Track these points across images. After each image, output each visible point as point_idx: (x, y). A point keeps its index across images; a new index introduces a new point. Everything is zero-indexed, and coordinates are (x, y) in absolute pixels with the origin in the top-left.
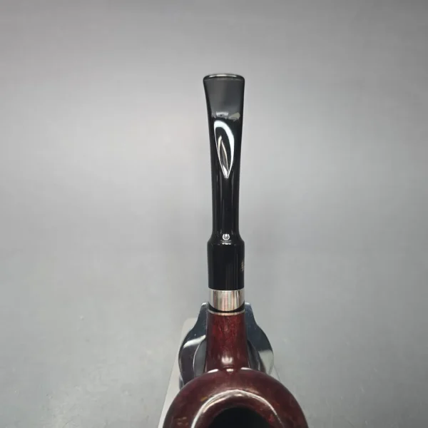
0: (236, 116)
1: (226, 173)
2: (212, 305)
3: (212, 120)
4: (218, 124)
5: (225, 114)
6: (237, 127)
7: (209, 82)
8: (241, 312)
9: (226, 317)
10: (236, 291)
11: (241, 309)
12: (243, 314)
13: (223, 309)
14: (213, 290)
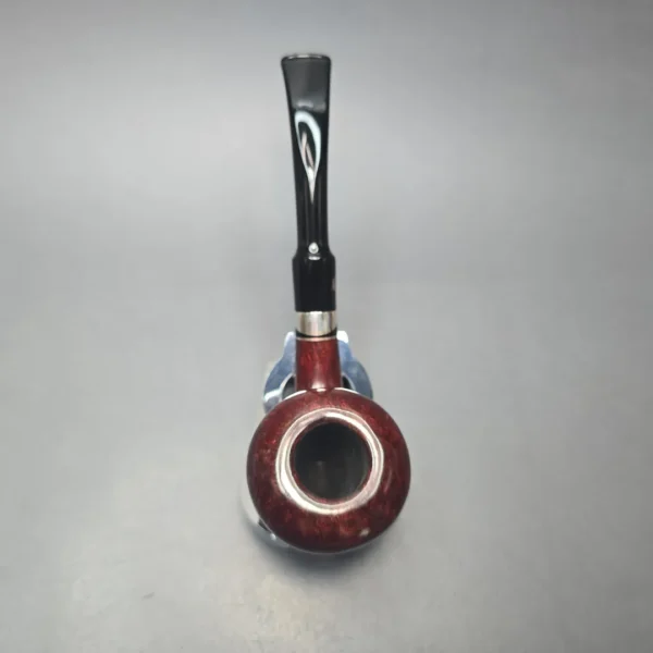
0: (321, 107)
1: (311, 174)
2: (300, 330)
3: (292, 112)
4: (300, 117)
5: (310, 105)
6: (323, 120)
7: (288, 65)
8: (333, 338)
9: (315, 343)
10: (326, 313)
11: (333, 333)
12: (336, 341)
13: (313, 334)
14: (300, 314)
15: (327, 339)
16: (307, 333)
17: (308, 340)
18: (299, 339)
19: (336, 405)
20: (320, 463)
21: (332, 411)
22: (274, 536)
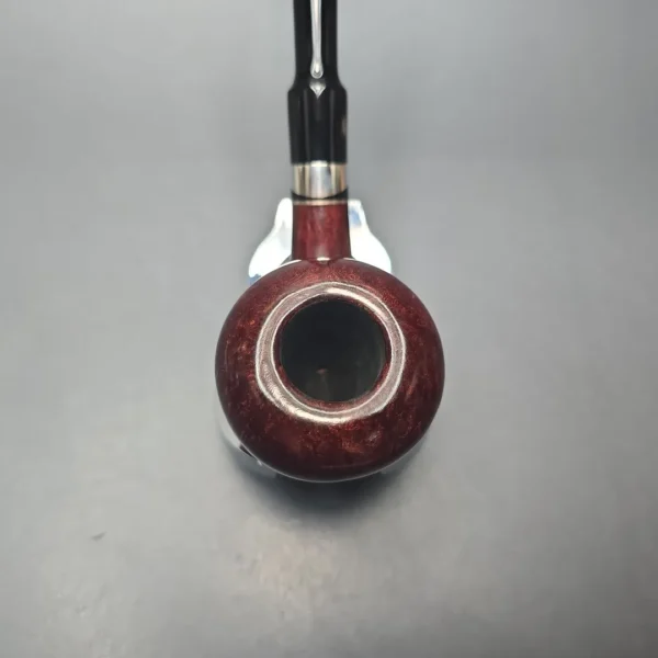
8: (343, 202)
9: (317, 207)
10: (333, 167)
11: (342, 195)
12: (346, 206)
13: (313, 196)
14: (298, 168)
15: (334, 202)
16: (307, 194)
17: (308, 203)
18: (298, 203)
19: (342, 279)
20: (321, 371)
21: (337, 287)
22: (260, 463)
